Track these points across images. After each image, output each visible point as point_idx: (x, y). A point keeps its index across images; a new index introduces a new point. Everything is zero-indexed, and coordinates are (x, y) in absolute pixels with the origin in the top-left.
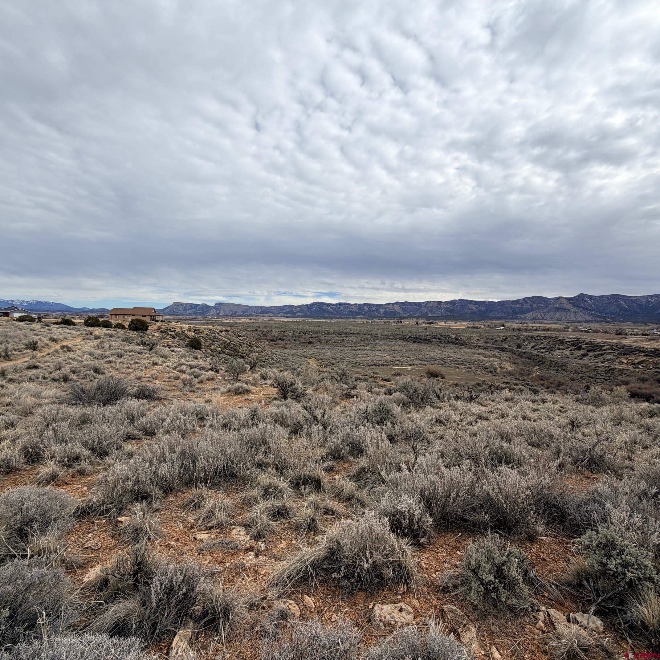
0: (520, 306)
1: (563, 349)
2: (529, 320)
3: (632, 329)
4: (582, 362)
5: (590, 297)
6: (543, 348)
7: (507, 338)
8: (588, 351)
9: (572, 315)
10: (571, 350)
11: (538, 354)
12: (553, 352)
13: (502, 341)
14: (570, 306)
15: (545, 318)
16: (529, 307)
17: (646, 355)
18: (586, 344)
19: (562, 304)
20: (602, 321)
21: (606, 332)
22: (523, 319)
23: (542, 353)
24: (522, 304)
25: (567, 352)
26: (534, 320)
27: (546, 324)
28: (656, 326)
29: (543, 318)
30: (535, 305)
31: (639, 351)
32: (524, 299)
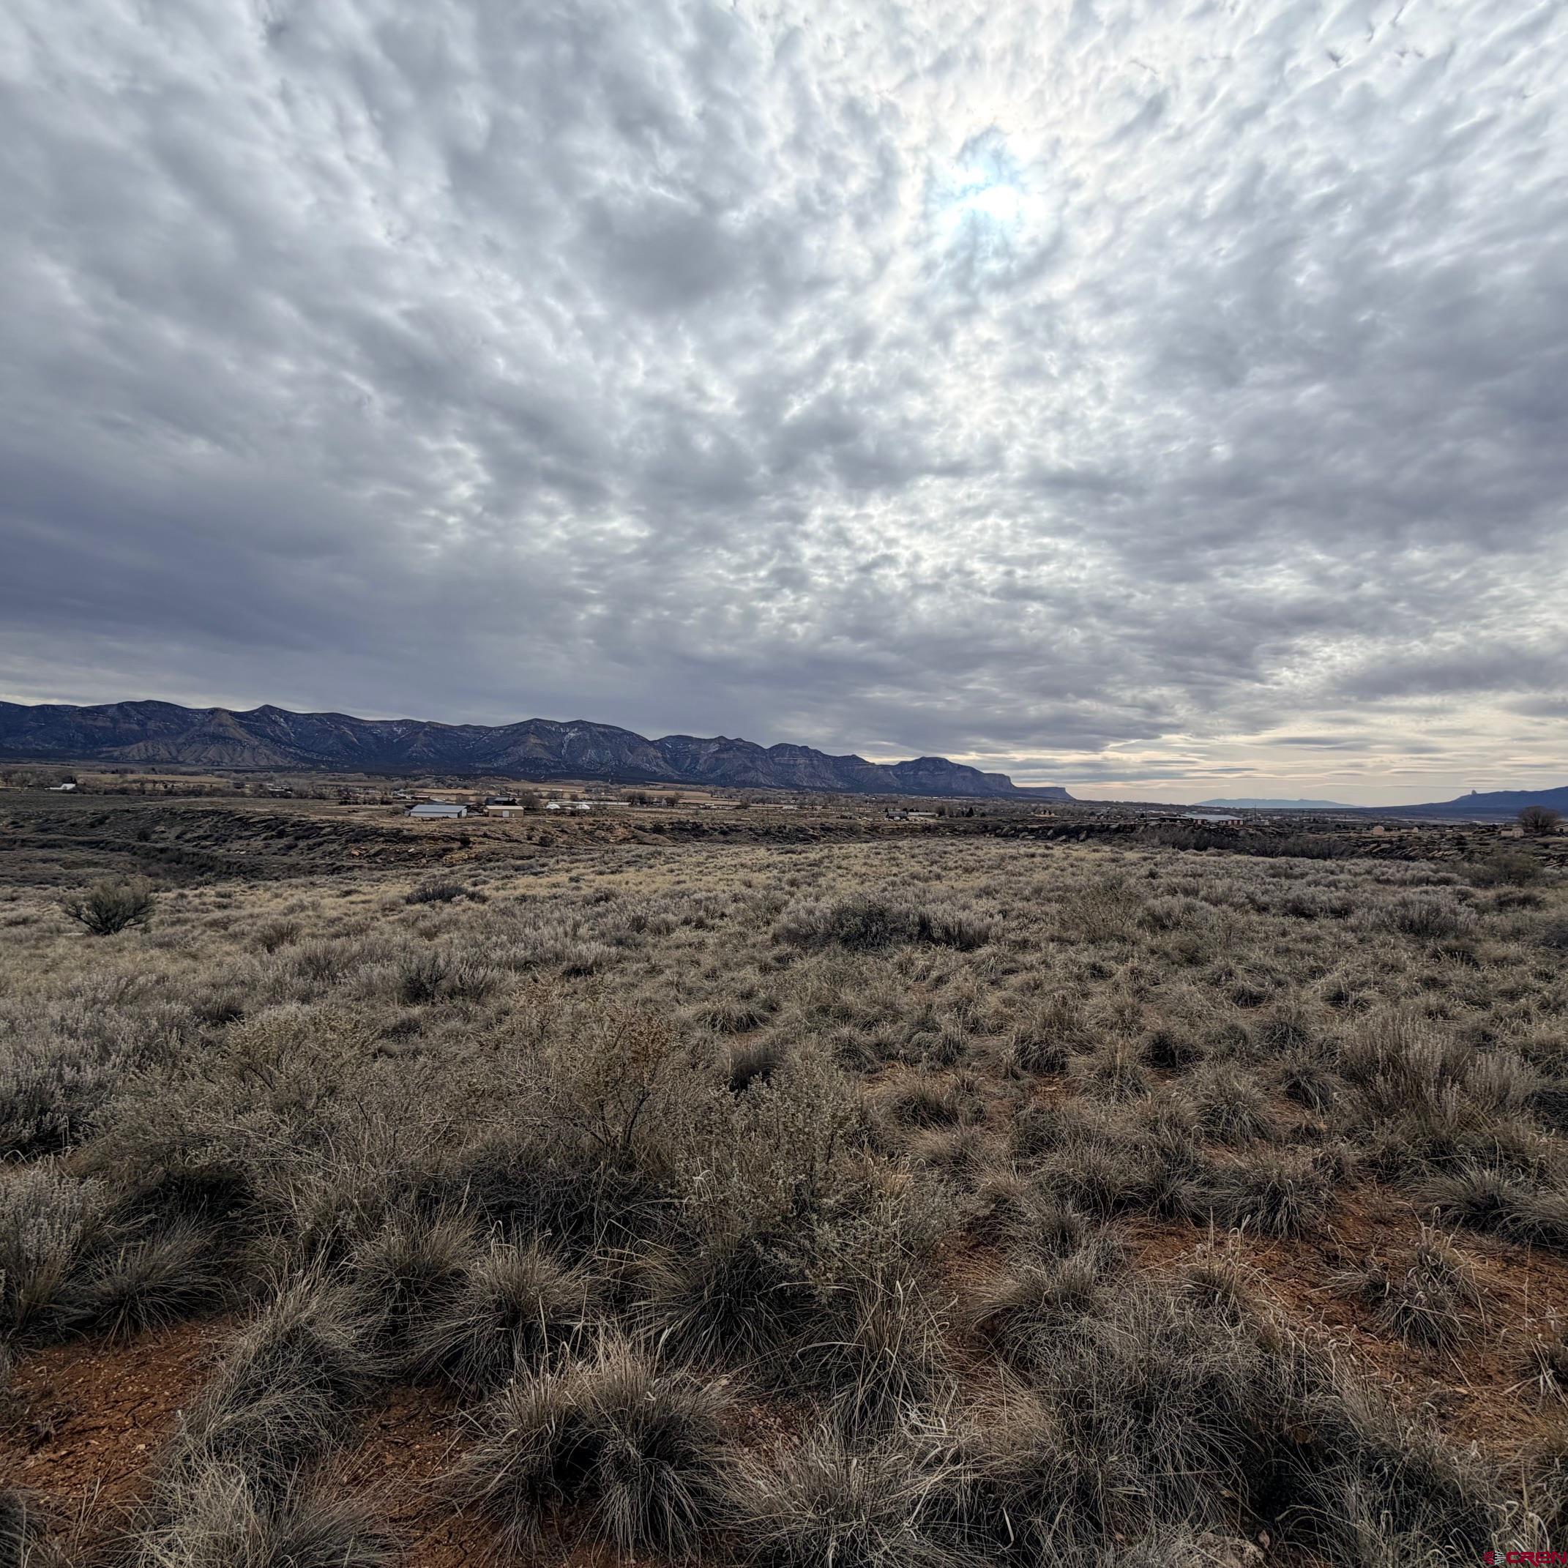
0: (109, 724)
1: (249, 838)
2: (137, 762)
3: (366, 788)
4: (286, 859)
5: (287, 715)
6: (205, 838)
7: (107, 818)
8: (297, 839)
9: (247, 754)
10: (265, 839)
11: (195, 850)
12: (228, 845)
13: (92, 826)
14: (240, 733)
15: (181, 759)
16: (136, 727)
17: (386, 841)
18: (293, 826)
19: (221, 725)
20: (310, 769)
21: (322, 797)
22: (116, 760)
23: (203, 848)
24: (113, 720)
25: (257, 843)
26: (150, 762)
27: (184, 774)
28: (402, 782)
29: (175, 758)
30: (151, 725)
31: (377, 833)
32: (120, 706)
